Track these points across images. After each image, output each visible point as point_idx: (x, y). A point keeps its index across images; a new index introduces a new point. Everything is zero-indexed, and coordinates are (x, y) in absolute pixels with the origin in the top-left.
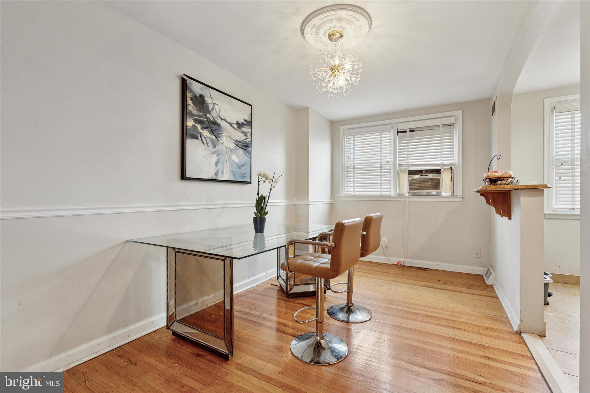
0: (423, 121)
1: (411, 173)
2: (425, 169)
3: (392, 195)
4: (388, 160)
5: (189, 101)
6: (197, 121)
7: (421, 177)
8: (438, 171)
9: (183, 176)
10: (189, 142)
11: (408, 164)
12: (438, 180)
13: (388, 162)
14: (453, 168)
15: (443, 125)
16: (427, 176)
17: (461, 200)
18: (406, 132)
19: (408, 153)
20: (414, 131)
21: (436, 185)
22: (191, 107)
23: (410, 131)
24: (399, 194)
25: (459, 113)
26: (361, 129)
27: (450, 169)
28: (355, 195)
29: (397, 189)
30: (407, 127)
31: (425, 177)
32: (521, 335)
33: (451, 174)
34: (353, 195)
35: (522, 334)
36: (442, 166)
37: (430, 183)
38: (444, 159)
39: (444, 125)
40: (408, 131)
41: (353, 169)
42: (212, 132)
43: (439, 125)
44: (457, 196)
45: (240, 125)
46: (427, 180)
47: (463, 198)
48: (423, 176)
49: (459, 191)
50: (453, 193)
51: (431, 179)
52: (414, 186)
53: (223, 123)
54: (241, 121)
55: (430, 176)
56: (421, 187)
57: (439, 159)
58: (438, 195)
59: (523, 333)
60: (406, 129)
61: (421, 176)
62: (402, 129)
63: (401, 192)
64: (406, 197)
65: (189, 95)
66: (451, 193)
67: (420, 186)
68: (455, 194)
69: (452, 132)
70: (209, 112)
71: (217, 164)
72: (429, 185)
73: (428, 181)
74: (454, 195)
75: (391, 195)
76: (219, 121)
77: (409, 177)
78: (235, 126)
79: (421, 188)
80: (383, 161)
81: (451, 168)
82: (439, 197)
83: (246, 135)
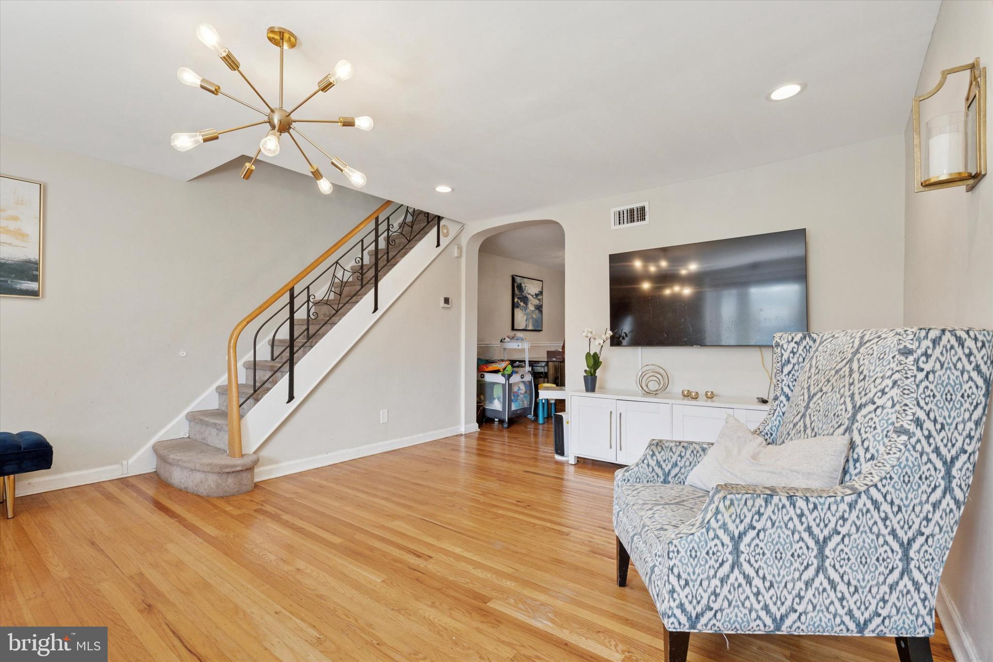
5: (516, 288)
6: (519, 298)
9: (513, 329)
10: (516, 310)
22: (516, 291)
42: (524, 303)
45: (537, 295)
53: (529, 297)
54: (537, 292)
65: (516, 285)
70: (523, 292)
71: (526, 320)
76: (527, 295)
78: (534, 296)
83: (540, 301)
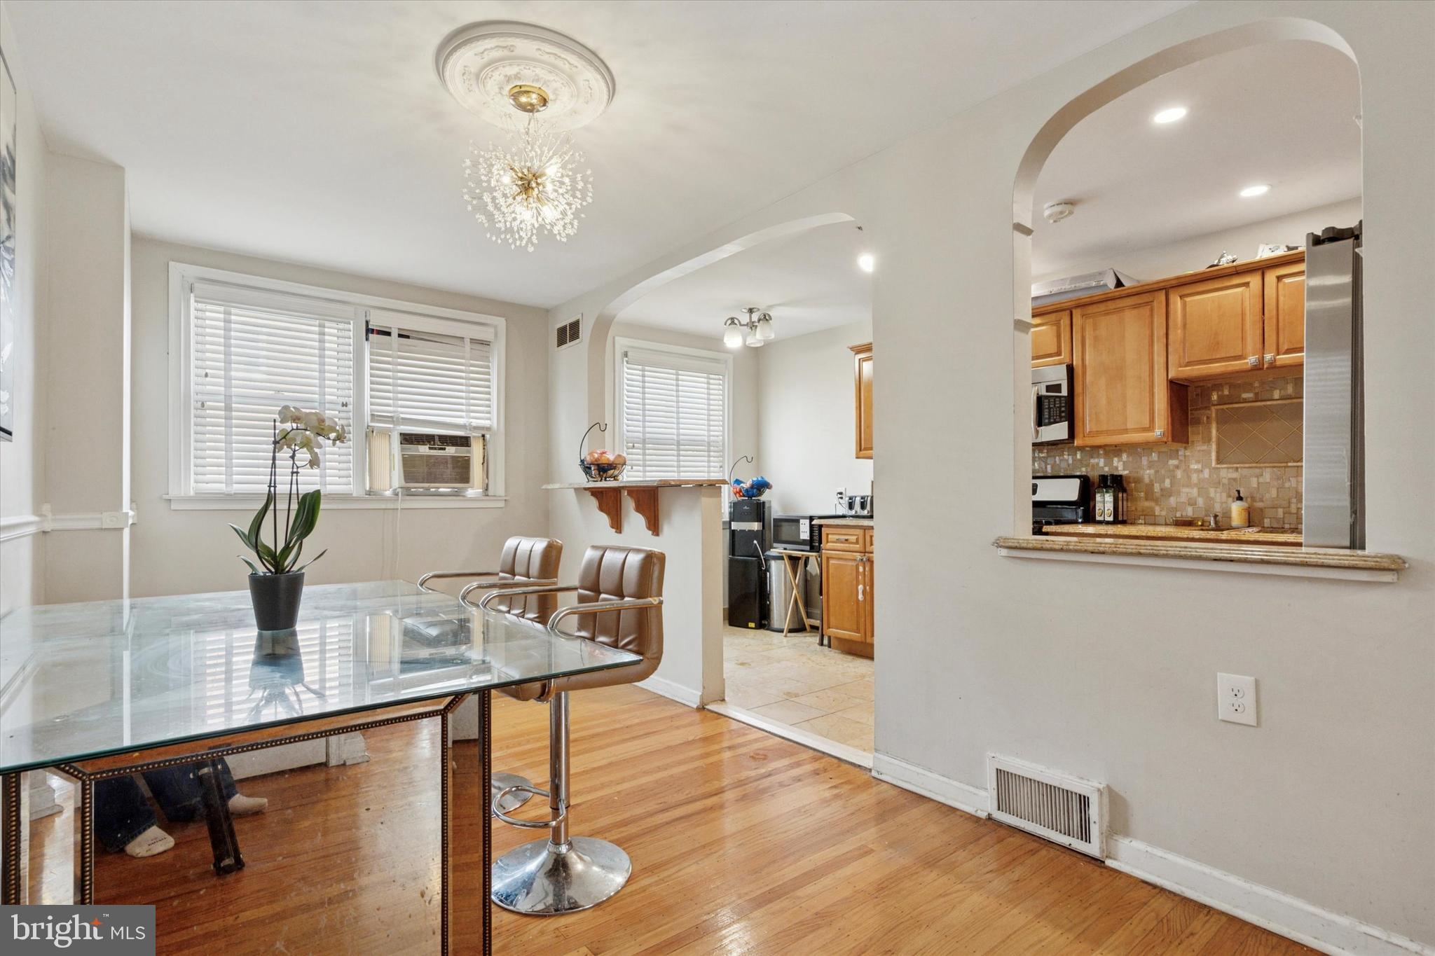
0: (434, 321)
1: (408, 439)
2: (438, 434)
3: (354, 495)
4: (345, 400)
7: (432, 451)
8: (464, 442)
11: (398, 418)
12: (466, 460)
13: (345, 405)
14: (488, 436)
15: (471, 339)
16: (444, 449)
17: (502, 504)
18: (388, 334)
19: (395, 388)
20: (408, 337)
21: (462, 471)
23: (400, 336)
24: (369, 493)
25: (501, 322)
26: (256, 294)
27: (481, 439)
28: (235, 494)
29: (364, 479)
30: (394, 322)
31: (440, 451)
32: (704, 708)
33: (484, 449)
34: (228, 495)
35: (706, 707)
36: (470, 430)
37: (450, 466)
38: (472, 414)
39: (473, 341)
40: (395, 333)
41: (225, 410)
43: (463, 338)
44: (495, 496)
46: (444, 461)
47: (505, 500)
48: (435, 449)
49: (498, 487)
50: (487, 490)
51: (453, 457)
52: (415, 472)
55: (451, 451)
56: (433, 475)
57: (464, 414)
58: (457, 494)
59: (706, 705)
60: (391, 328)
61: (430, 448)
62: (380, 326)
63: (377, 487)
64: (387, 500)
66: (481, 490)
67: (430, 474)
68: (491, 492)
69: (487, 359)
72: (449, 471)
73: (447, 462)
74: (490, 495)
75: (351, 494)
77: (403, 450)
79: (432, 478)
80: (326, 401)
81: (483, 436)
82: (458, 498)
